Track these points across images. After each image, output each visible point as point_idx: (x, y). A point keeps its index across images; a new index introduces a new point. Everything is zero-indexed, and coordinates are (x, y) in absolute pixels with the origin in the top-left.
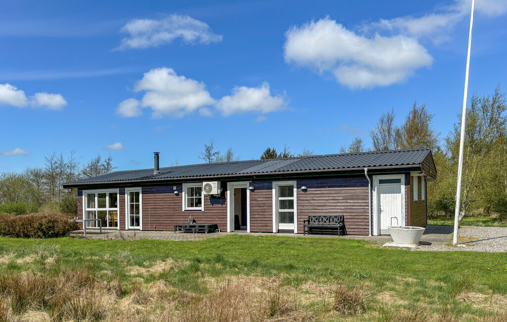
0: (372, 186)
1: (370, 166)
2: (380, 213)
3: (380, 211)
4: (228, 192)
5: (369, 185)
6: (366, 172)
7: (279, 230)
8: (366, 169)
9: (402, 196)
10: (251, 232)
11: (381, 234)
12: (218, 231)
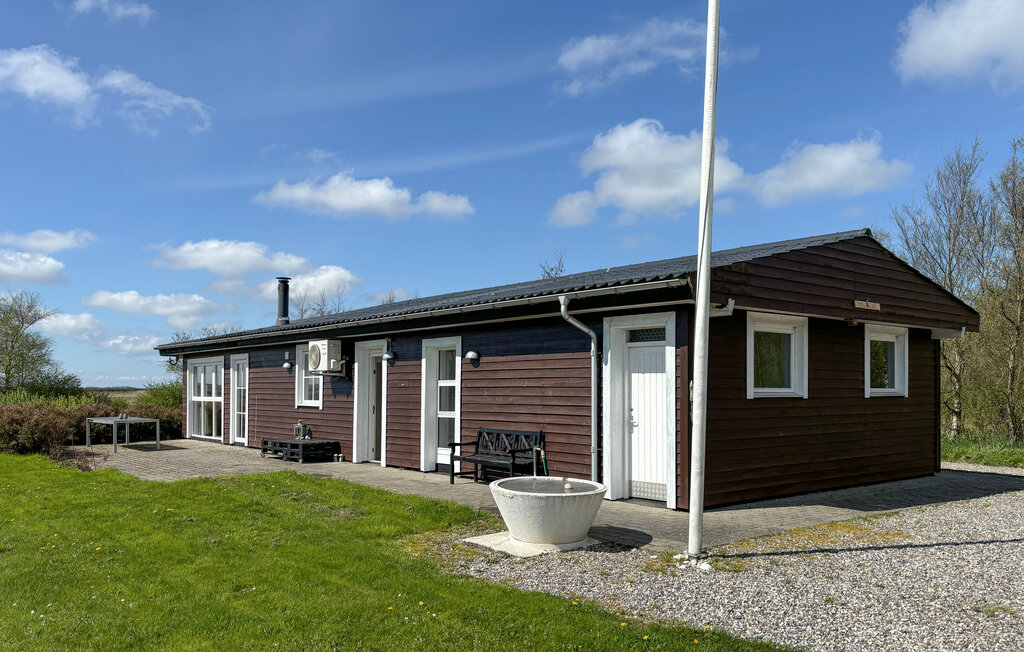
0: (600, 348)
1: (572, 290)
2: (631, 432)
3: (628, 425)
4: (356, 365)
5: (593, 347)
6: (563, 308)
7: (437, 465)
8: (562, 299)
9: (668, 380)
10: (387, 466)
11: (634, 495)
12: (338, 458)
